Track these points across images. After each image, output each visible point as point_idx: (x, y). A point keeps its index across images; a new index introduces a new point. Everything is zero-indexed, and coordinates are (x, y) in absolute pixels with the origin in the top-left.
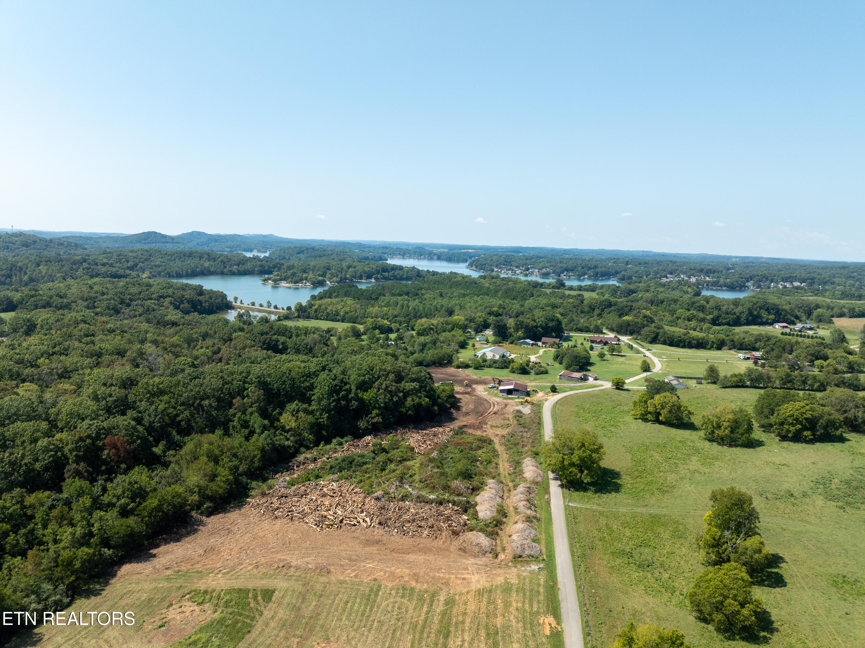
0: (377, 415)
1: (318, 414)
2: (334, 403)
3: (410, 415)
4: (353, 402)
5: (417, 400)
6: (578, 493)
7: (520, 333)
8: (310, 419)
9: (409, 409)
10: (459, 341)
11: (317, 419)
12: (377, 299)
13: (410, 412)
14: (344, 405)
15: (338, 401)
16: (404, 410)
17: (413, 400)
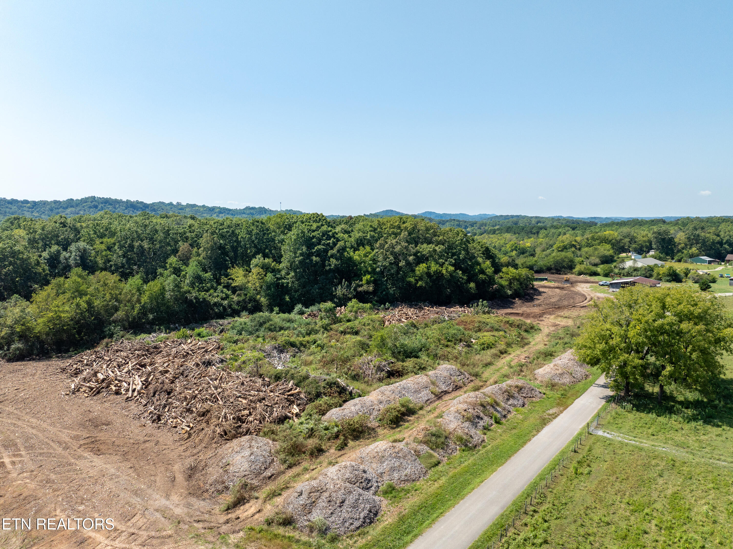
0: (368, 282)
1: (283, 273)
2: (301, 258)
3: (421, 287)
4: (331, 259)
5: (434, 267)
6: (643, 415)
7: (694, 250)
8: (270, 277)
9: (421, 279)
10: (601, 254)
11: (278, 279)
12: (538, 233)
13: (420, 283)
14: (317, 263)
15: (309, 255)
16: (412, 280)
17: (429, 268)
